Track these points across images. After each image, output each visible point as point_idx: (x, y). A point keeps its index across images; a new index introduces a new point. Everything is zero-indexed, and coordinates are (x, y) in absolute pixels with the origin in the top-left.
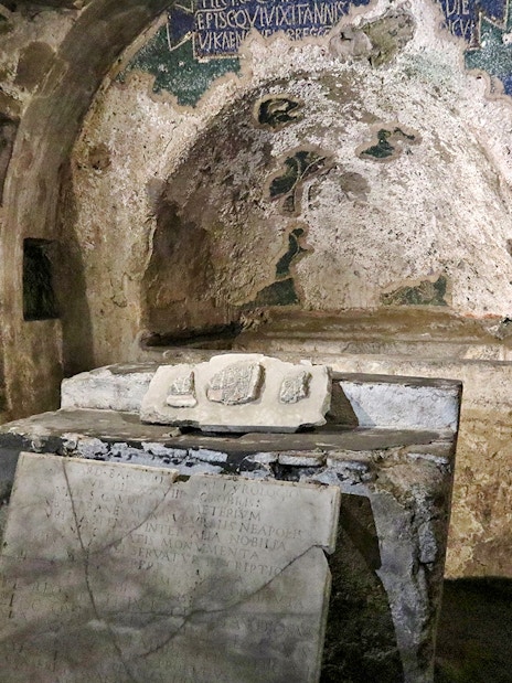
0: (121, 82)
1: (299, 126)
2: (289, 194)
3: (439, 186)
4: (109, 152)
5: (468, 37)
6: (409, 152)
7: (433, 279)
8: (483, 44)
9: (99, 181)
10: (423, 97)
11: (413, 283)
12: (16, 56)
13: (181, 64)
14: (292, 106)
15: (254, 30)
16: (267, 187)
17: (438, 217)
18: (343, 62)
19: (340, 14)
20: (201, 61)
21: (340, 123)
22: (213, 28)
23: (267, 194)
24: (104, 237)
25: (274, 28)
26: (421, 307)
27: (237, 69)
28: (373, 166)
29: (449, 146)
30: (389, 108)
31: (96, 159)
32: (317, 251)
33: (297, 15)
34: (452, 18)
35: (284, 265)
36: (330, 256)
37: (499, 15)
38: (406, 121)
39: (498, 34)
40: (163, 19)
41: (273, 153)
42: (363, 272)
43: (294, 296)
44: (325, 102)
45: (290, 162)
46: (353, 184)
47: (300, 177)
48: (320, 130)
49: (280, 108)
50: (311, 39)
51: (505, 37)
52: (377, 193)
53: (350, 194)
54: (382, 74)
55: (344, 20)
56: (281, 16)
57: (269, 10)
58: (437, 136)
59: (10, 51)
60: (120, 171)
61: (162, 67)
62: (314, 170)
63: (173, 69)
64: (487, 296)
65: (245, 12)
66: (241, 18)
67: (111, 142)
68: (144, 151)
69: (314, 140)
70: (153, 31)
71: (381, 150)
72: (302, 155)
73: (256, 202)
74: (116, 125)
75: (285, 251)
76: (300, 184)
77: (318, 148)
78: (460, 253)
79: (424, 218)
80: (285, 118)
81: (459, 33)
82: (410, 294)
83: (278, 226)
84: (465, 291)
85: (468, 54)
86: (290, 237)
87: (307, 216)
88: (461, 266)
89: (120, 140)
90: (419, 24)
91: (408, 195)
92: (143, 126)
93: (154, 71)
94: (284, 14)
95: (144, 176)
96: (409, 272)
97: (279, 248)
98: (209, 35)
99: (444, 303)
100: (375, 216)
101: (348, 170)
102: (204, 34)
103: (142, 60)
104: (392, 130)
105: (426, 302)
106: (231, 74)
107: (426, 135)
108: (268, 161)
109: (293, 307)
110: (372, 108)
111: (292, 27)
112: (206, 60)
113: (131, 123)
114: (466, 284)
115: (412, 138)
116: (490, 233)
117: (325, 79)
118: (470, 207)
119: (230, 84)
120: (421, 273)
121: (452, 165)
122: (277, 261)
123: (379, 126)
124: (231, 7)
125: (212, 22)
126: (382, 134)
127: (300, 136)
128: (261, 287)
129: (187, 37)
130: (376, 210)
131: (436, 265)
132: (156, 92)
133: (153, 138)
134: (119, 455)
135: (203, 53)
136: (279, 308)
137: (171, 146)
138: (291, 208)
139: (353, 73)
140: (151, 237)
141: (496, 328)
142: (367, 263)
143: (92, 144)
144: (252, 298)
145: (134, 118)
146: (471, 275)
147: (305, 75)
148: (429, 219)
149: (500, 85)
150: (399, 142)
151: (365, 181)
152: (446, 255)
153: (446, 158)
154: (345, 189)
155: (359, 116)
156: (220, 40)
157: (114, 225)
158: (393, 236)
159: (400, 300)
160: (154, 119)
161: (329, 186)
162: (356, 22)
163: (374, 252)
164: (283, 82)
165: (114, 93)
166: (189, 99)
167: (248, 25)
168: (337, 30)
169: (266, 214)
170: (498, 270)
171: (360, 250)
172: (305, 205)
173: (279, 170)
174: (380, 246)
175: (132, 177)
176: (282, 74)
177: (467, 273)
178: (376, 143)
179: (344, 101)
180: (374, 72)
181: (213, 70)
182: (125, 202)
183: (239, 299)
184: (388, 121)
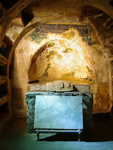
0: (26, 38)
1: (53, 47)
2: (49, 58)
3: (75, 57)
4: (23, 50)
5: (83, 36)
6: (71, 52)
7: (72, 72)
8: (85, 38)
9: (21, 55)
10: (75, 44)
11: (68, 73)
12: (12, 34)
13: (37, 37)
14: (53, 44)
15: (50, 32)
16: (46, 56)
17: (74, 62)
18: (64, 38)
19: (63, 31)
20: (40, 36)
21: (60, 47)
22: (43, 32)
23: (45, 58)
24: (21, 64)
25: (53, 33)
26: (69, 77)
27: (47, 38)
28: (64, 54)
29: (78, 51)
30: (69, 45)
31: (20, 51)
32: (52, 67)
33: (57, 31)
34: (81, 34)
35: (46, 70)
36: (54, 68)
37: (88, 34)
38: (71, 47)
39: (87, 37)
40: (34, 29)
41: (48, 51)
42: (59, 71)
43: (47, 75)
44: (59, 44)
45: (50, 53)
46: (60, 56)
47: (51, 55)
48: (56, 48)
49: (51, 44)
50: (59, 35)
51: (88, 37)
52: (64, 58)
53: (59, 58)
54: (69, 41)
55: (64, 32)
56: (54, 31)
57: (52, 30)
58: (76, 50)
59: (11, 34)
60: (25, 54)
61: (33, 37)
62: (54, 54)
63: (36, 37)
64: (81, 75)
65: (48, 30)
66: (47, 30)
67: (23, 49)
68: (29, 50)
69: (55, 49)
70: (32, 31)
71: (66, 51)
72: (52, 52)
73: (44, 59)
74: (24, 46)
75: (47, 67)
76: (51, 56)
77: (55, 51)
78: (77, 68)
79: (71, 62)
80: (52, 46)
81: (81, 36)
82: (67, 75)
83: (46, 63)
84: (77, 74)
85: (83, 39)
86: (48, 65)
87: (51, 61)
88: (77, 70)
89: (25, 48)
90: (76, 34)
91: (69, 58)
92: (30, 46)
93: (32, 37)
94: (55, 31)
95: (29, 54)
96: (67, 71)
97: (46, 67)
98: (42, 32)
99: (73, 76)
100: (63, 62)
101: (59, 54)
102: (41, 32)
103: (30, 35)
104: (68, 49)
105: (70, 76)
106: (46, 39)
107: (74, 50)
108: (47, 52)
109: (47, 77)
110: (66, 45)
111: (56, 32)
112: (41, 36)
113: (27, 46)
114: (77, 73)
115: (72, 50)
116: (83, 65)
117: (60, 41)
118: (80, 61)
119: (45, 40)
120: (70, 71)
121: (78, 54)
122: (45, 69)
123: (67, 48)
124: (46, 29)
125: (43, 31)
126: (67, 49)
127: (53, 49)
128: (42, 74)
129: (38, 33)
130: (63, 61)
131: (72, 70)
132: (32, 41)
133: (31, 48)
134: (50, 95)
135: (41, 35)
136: (45, 77)
137: (35, 50)
138: (49, 60)
139: (65, 40)
140: (30, 65)
141: (83, 80)
142: (60, 70)
143: (20, 49)
144: (41, 76)
145: (28, 45)
146: (79, 71)
147: (57, 40)
148: (72, 62)
149: (88, 44)
150: (69, 50)
151: (62, 56)
152: (74, 68)
153: (77, 53)
154: (58, 57)
155: (63, 46)
156: (44, 34)
157: (23, 63)
158: (65, 65)
159: (66, 76)
160: (31, 45)
161: (55, 57)
162: (66, 33)
163: (62, 68)
164: (53, 41)
165: (24, 40)
166: (38, 42)
167: (49, 31)
168: (63, 34)
169: (45, 61)
170: (84, 71)
171: (59, 67)
172: (51, 60)
173: (48, 54)
174: (63, 67)
175: (27, 54)
176: (54, 39)
177: (78, 71)
178: (65, 50)
179: (62, 44)
180: (68, 40)
181: (42, 38)
182: (26, 59)
183: (39, 76)
184: (68, 47)
